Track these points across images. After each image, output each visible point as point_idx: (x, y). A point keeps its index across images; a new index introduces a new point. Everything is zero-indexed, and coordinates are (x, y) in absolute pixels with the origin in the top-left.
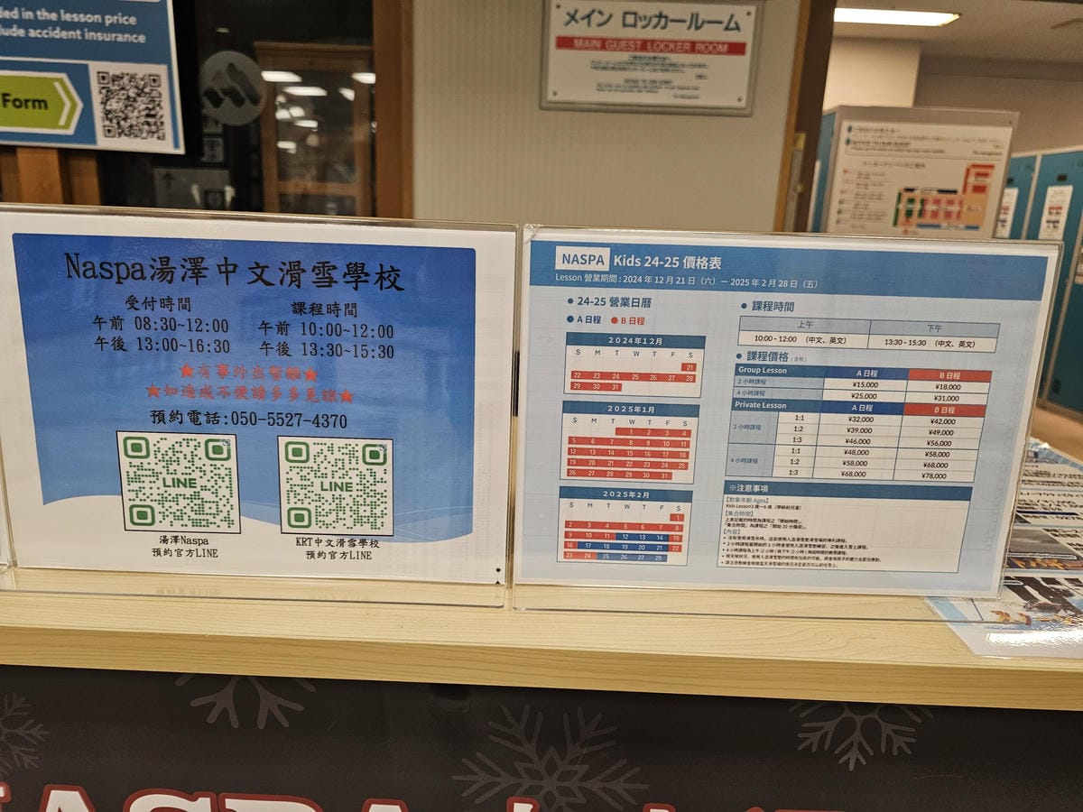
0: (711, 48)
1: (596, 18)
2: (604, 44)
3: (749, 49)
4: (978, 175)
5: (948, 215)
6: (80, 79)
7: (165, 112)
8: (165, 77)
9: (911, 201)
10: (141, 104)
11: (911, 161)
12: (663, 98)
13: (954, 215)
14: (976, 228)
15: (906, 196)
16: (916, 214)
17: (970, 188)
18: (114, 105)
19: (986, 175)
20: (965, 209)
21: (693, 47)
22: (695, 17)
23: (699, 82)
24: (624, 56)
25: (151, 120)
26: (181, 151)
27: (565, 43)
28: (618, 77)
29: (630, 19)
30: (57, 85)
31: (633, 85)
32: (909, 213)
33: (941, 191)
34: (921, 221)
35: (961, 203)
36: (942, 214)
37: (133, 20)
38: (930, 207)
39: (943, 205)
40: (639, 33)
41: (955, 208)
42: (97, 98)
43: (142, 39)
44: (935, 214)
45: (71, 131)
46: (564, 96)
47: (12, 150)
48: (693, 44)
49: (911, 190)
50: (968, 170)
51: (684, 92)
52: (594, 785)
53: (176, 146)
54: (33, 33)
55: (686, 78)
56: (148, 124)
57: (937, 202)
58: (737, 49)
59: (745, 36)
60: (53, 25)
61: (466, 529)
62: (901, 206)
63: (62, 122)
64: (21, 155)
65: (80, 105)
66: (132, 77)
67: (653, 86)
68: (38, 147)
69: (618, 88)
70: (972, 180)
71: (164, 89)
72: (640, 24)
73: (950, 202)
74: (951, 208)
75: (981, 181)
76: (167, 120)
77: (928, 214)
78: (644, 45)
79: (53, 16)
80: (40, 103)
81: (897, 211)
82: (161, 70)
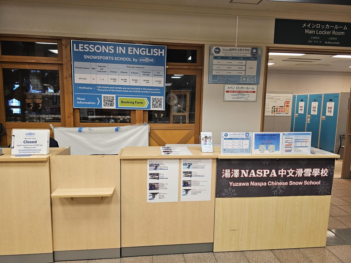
0: (250, 92)
1: (232, 88)
2: (233, 92)
3: (256, 92)
4: (287, 103)
5: (282, 111)
6: (149, 99)
7: (163, 104)
8: (163, 98)
9: (275, 109)
10: (159, 103)
11: (274, 101)
12: (243, 99)
13: (283, 111)
14: (288, 114)
15: (274, 108)
16: (276, 111)
17: (286, 106)
18: (154, 103)
19: (289, 103)
20: (285, 110)
21: (247, 92)
22: (247, 87)
23: (248, 97)
24: (237, 93)
25: (160, 105)
26: (165, 110)
27: (227, 92)
28: (236, 97)
29: (237, 88)
30: (145, 100)
31: (238, 98)
32: (274, 111)
33: (280, 107)
34: (277, 112)
35: (284, 109)
36: (281, 111)
37: (159, 90)
38: (278, 110)
39: (281, 109)
40: (239, 90)
41: (283, 110)
42: (151, 102)
43: (160, 92)
44: (279, 111)
45: (146, 107)
46: (227, 100)
47: (135, 110)
48: (247, 91)
49: (275, 106)
50: (285, 102)
51: (246, 99)
52: (287, 167)
53: (164, 109)
54: (142, 92)
55: (247, 96)
56: (160, 106)
57: (280, 109)
58: (254, 92)
59: (255, 90)
60: (146, 90)
61: (279, 150)
62: (273, 110)
63: (145, 106)
64: (136, 111)
65: (148, 103)
66: (158, 99)
67: (241, 98)
68: (139, 110)
69: (236, 98)
70: (286, 104)
71: (163, 100)
72: (239, 89)
73: (282, 109)
74: (282, 110)
75: (288, 104)
76: (163, 105)
77: (278, 111)
78: (240, 92)
79: (146, 89)
80: (142, 103)
81: (272, 110)
82: (163, 97)
